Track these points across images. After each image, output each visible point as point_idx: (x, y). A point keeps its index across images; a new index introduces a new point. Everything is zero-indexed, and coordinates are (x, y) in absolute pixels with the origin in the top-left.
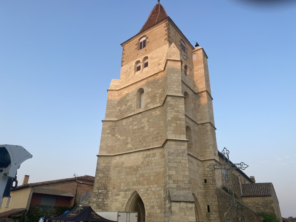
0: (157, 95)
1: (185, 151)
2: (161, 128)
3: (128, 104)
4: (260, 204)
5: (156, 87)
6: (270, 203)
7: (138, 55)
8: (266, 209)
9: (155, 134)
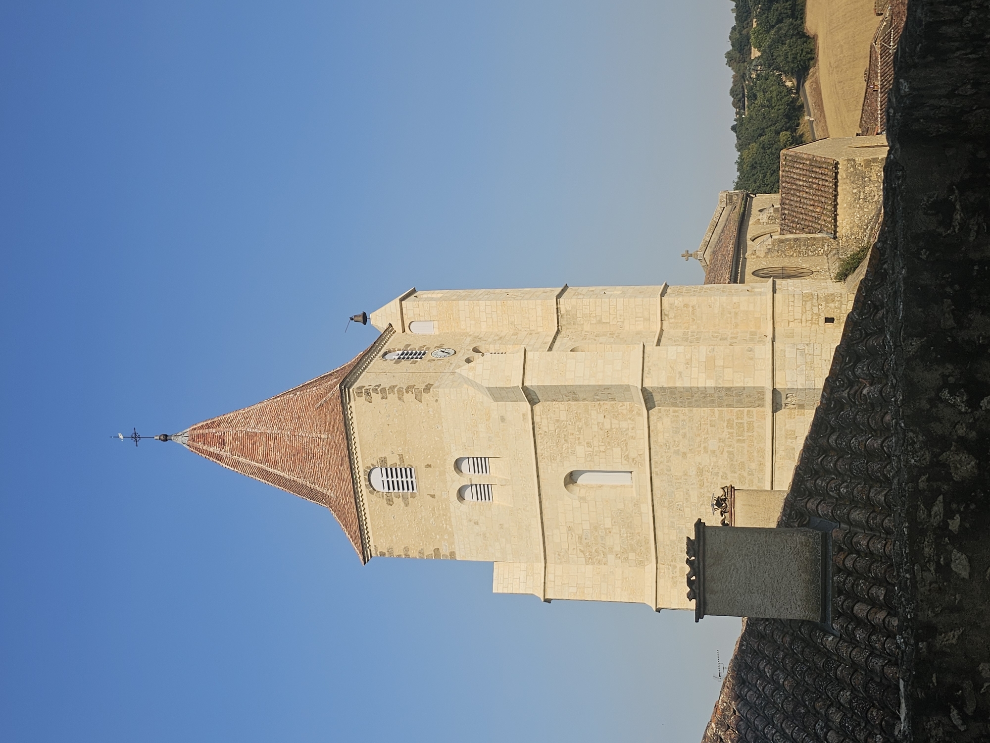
0: (607, 426)
1: (798, 349)
2: (717, 416)
3: (608, 523)
4: (855, 191)
5: (580, 429)
6: (854, 166)
7: (437, 494)
8: (869, 178)
9: (729, 433)
